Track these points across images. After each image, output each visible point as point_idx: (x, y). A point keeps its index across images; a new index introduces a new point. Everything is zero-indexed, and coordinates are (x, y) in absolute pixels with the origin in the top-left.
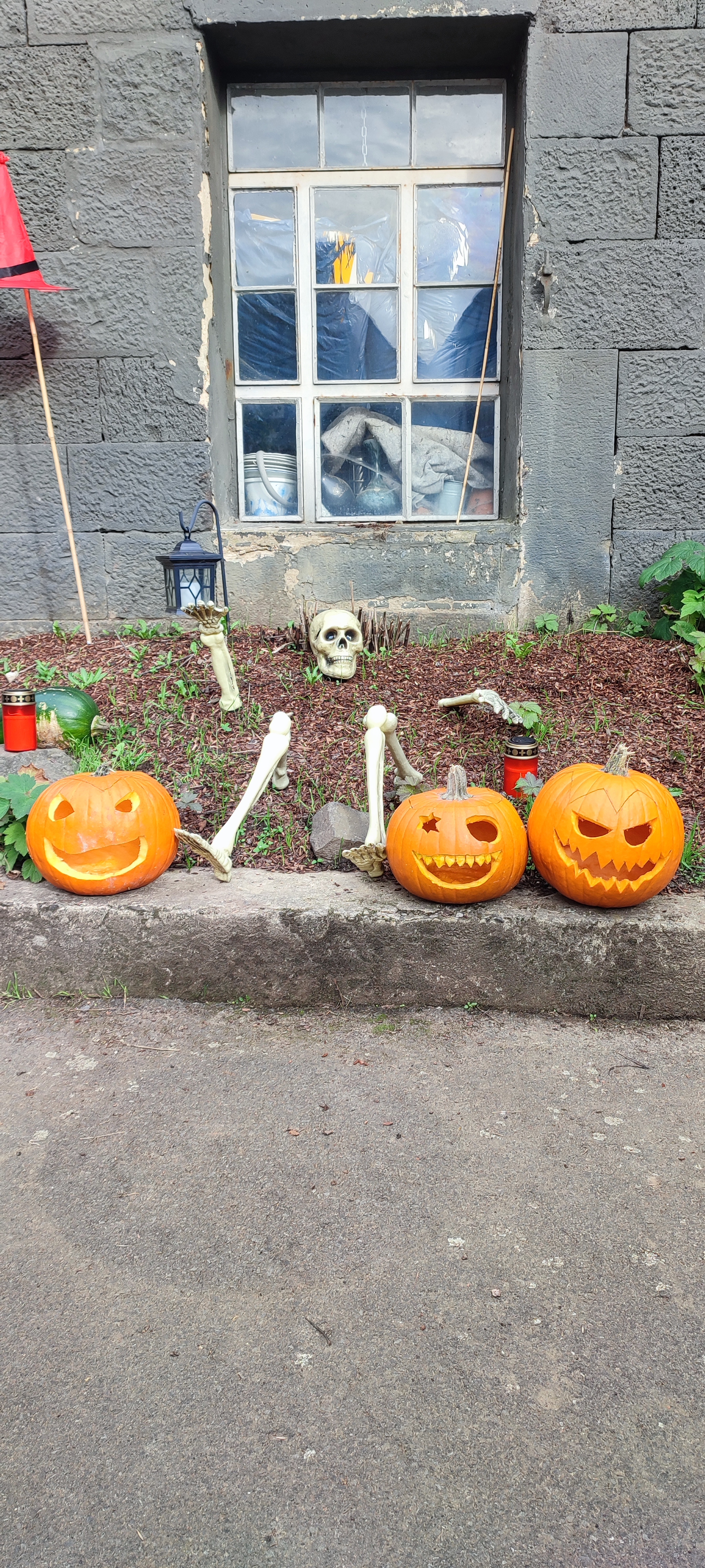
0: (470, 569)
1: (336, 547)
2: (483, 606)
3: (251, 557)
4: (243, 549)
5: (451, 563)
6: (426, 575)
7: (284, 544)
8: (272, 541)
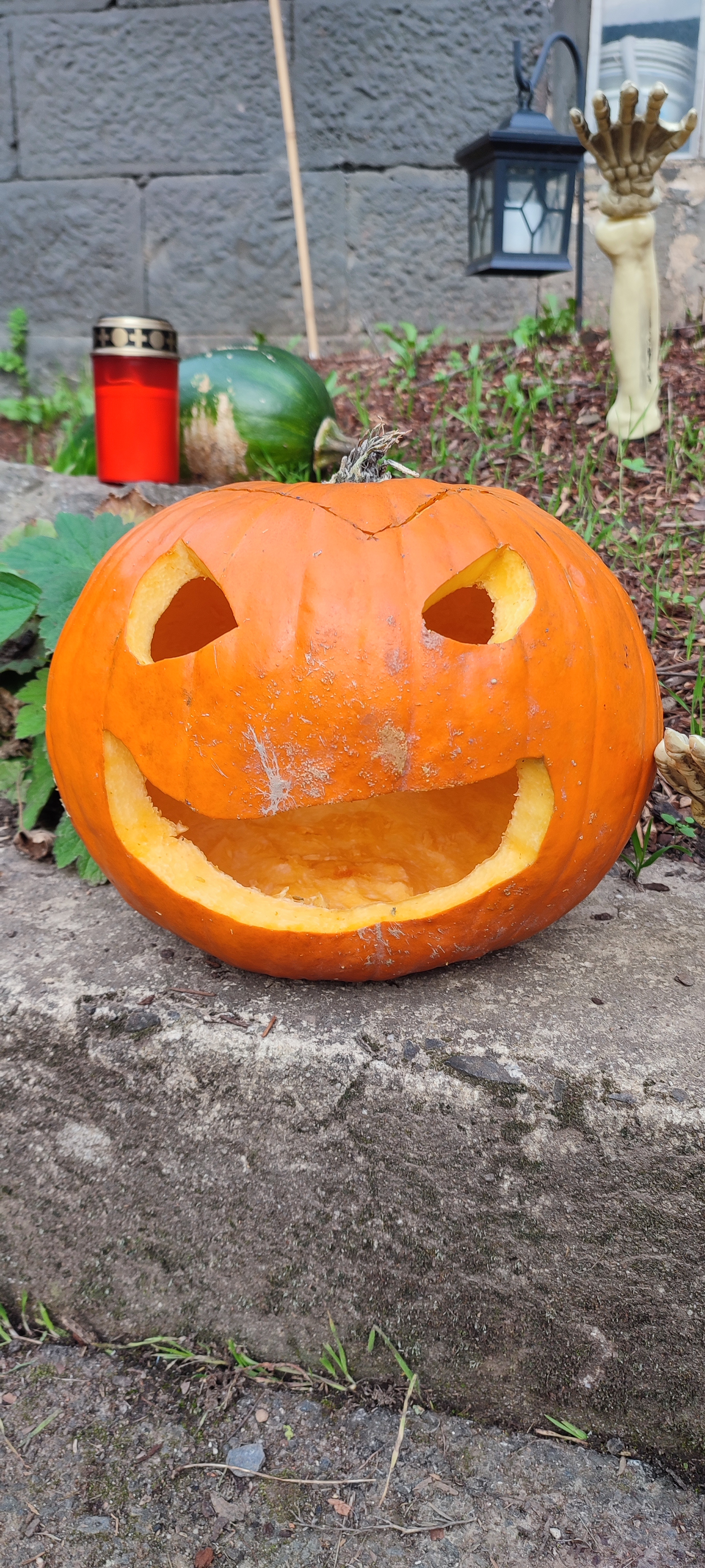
7: (678, 185)
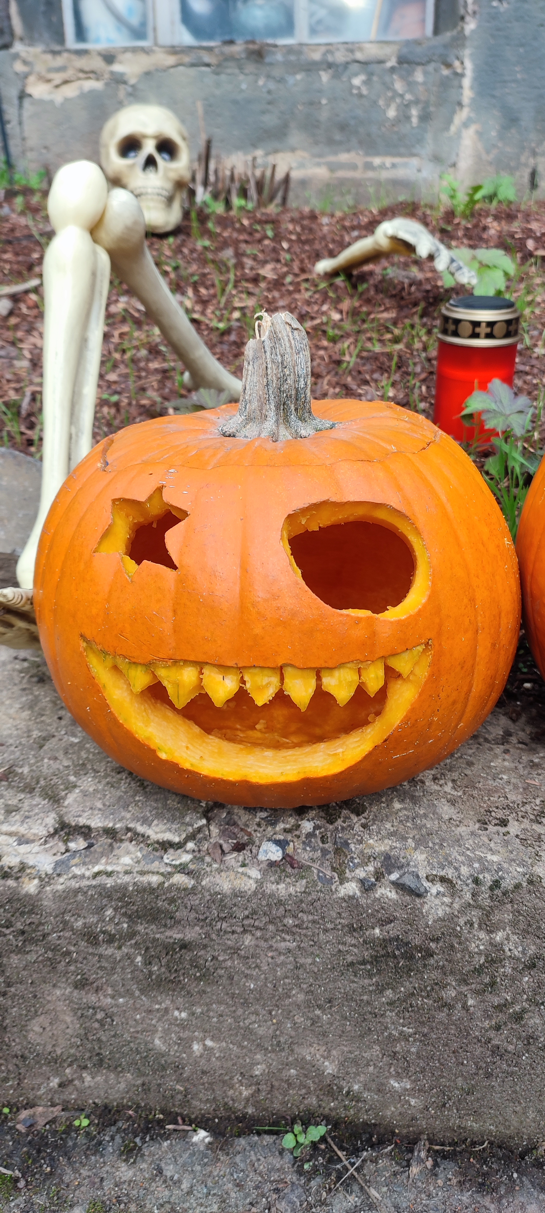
0: (388, 106)
1: (193, 71)
2: (405, 165)
3: (70, 91)
4: (58, 78)
5: (360, 96)
6: (324, 115)
7: (117, 68)
8: (98, 64)
